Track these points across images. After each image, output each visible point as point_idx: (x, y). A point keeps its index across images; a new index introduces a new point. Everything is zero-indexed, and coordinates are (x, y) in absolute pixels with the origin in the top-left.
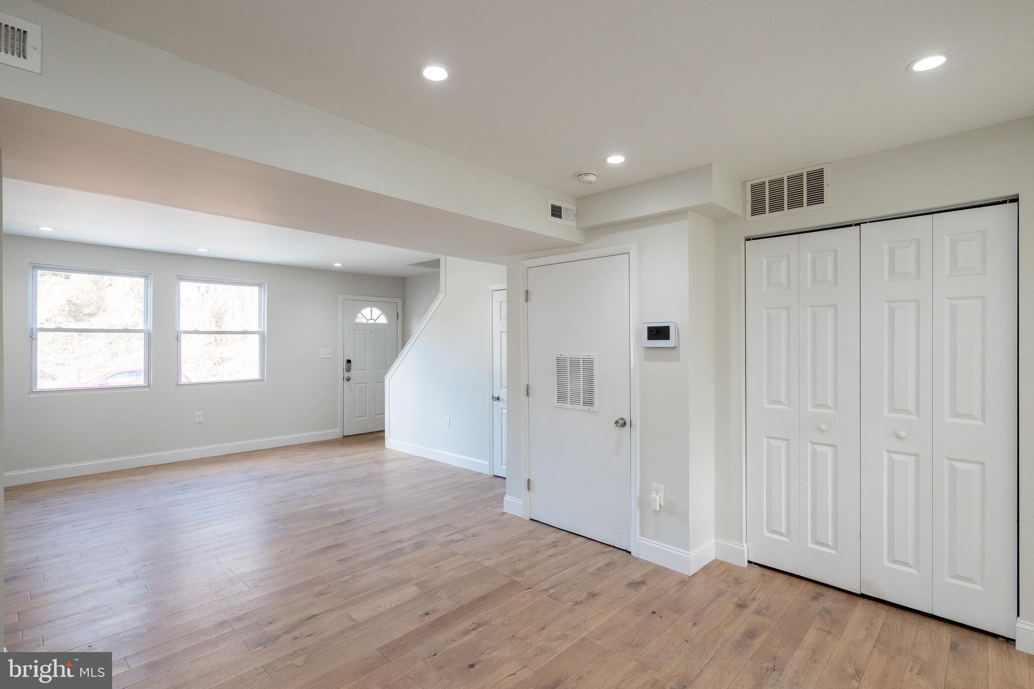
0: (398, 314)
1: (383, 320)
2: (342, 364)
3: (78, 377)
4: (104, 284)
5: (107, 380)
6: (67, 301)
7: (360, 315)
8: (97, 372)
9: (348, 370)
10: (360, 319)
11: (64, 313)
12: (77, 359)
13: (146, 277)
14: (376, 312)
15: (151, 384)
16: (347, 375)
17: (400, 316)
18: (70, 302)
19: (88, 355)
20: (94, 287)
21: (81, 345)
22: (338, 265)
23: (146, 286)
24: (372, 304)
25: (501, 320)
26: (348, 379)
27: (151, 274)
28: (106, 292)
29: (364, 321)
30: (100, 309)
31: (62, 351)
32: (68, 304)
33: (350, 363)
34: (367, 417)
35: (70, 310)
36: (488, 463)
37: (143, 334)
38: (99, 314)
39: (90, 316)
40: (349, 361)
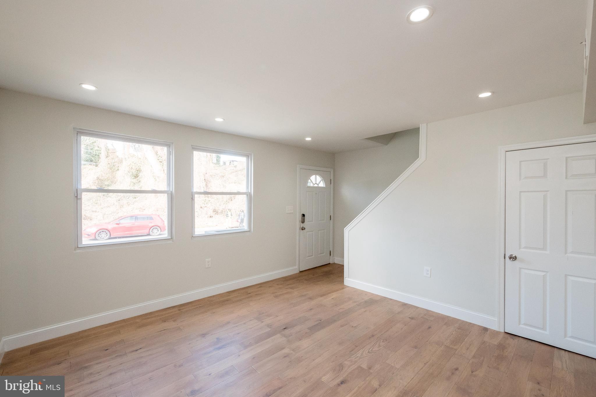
0: (331, 180)
1: (322, 185)
2: (299, 218)
3: (104, 218)
4: (115, 169)
5: (120, 221)
6: (97, 178)
7: (309, 181)
8: (113, 215)
9: (303, 222)
10: (310, 184)
11: (96, 184)
12: (103, 208)
13: (168, 145)
14: (319, 178)
15: (173, 237)
16: (302, 225)
17: (332, 181)
18: (98, 178)
19: (108, 207)
20: (110, 171)
21: (104, 201)
22: (308, 139)
23: (169, 153)
24: (317, 172)
25: (520, 180)
26: (303, 229)
27: (173, 143)
28: (116, 174)
29: (312, 185)
30: (113, 182)
31: (95, 204)
32: (97, 179)
33: (304, 216)
34: (313, 257)
35: (98, 183)
36: (496, 320)
37: (167, 194)
38: (113, 185)
39: (108, 186)
40: (304, 215)
